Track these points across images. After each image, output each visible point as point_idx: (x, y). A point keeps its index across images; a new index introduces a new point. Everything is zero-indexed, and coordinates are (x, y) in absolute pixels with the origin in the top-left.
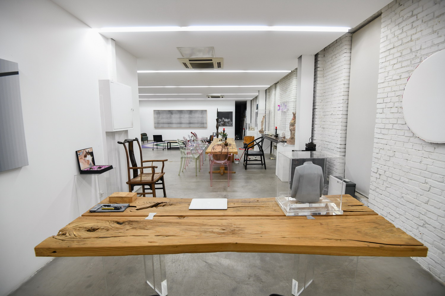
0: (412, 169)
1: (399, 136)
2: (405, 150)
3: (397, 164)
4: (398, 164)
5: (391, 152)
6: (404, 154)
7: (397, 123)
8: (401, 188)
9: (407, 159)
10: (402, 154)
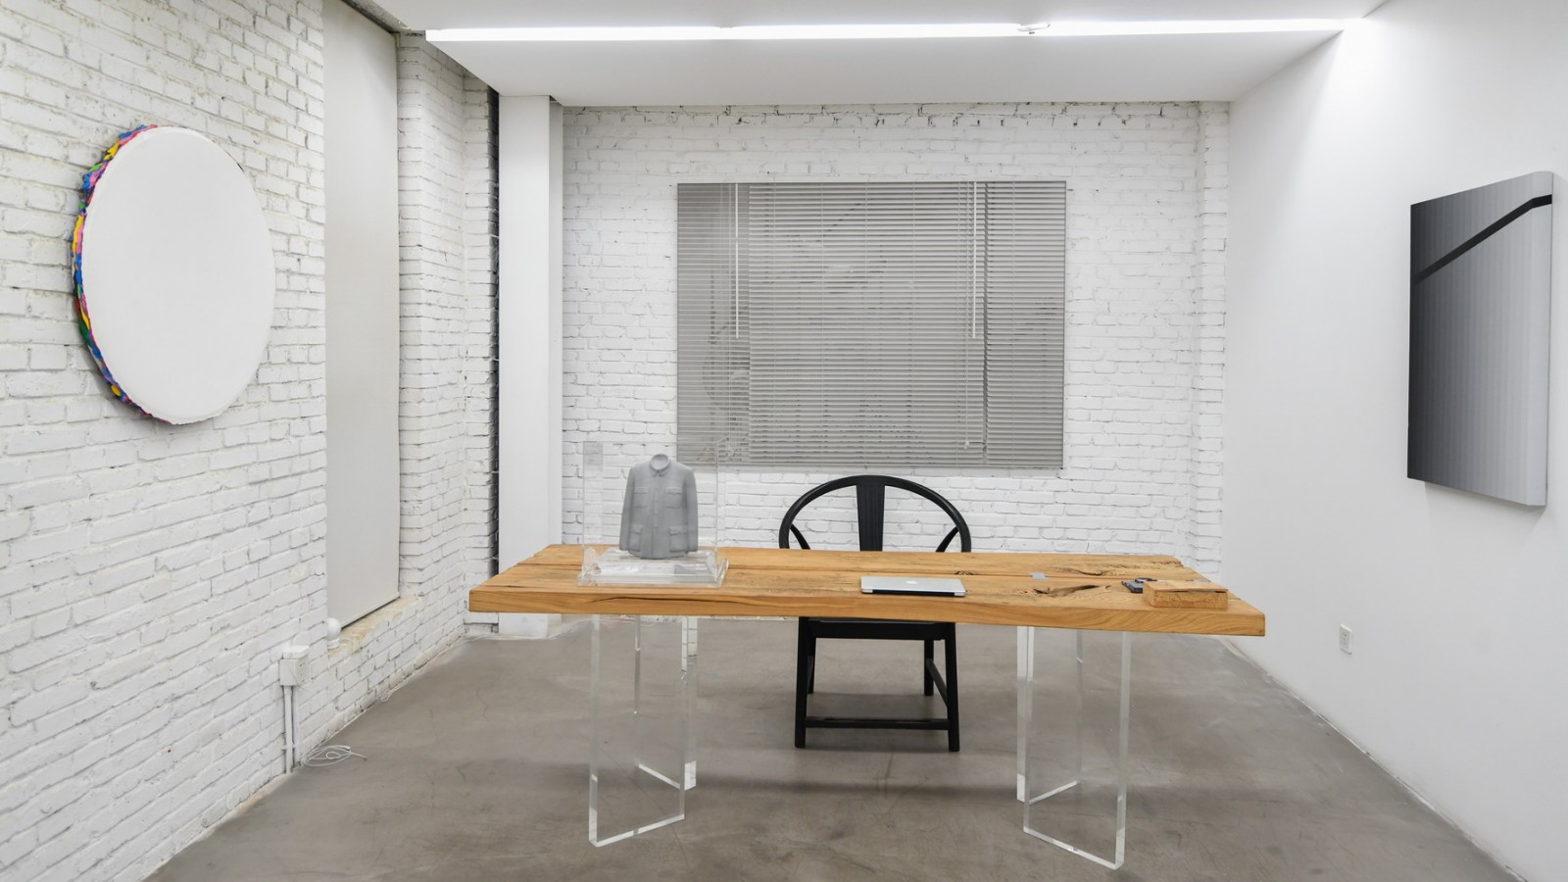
0: (113, 545)
1: (41, 429)
2: (79, 482)
3: (48, 559)
4: (56, 557)
5: (13, 515)
6: (73, 503)
7: (29, 364)
8: (80, 653)
9: (86, 517)
10: (64, 503)
